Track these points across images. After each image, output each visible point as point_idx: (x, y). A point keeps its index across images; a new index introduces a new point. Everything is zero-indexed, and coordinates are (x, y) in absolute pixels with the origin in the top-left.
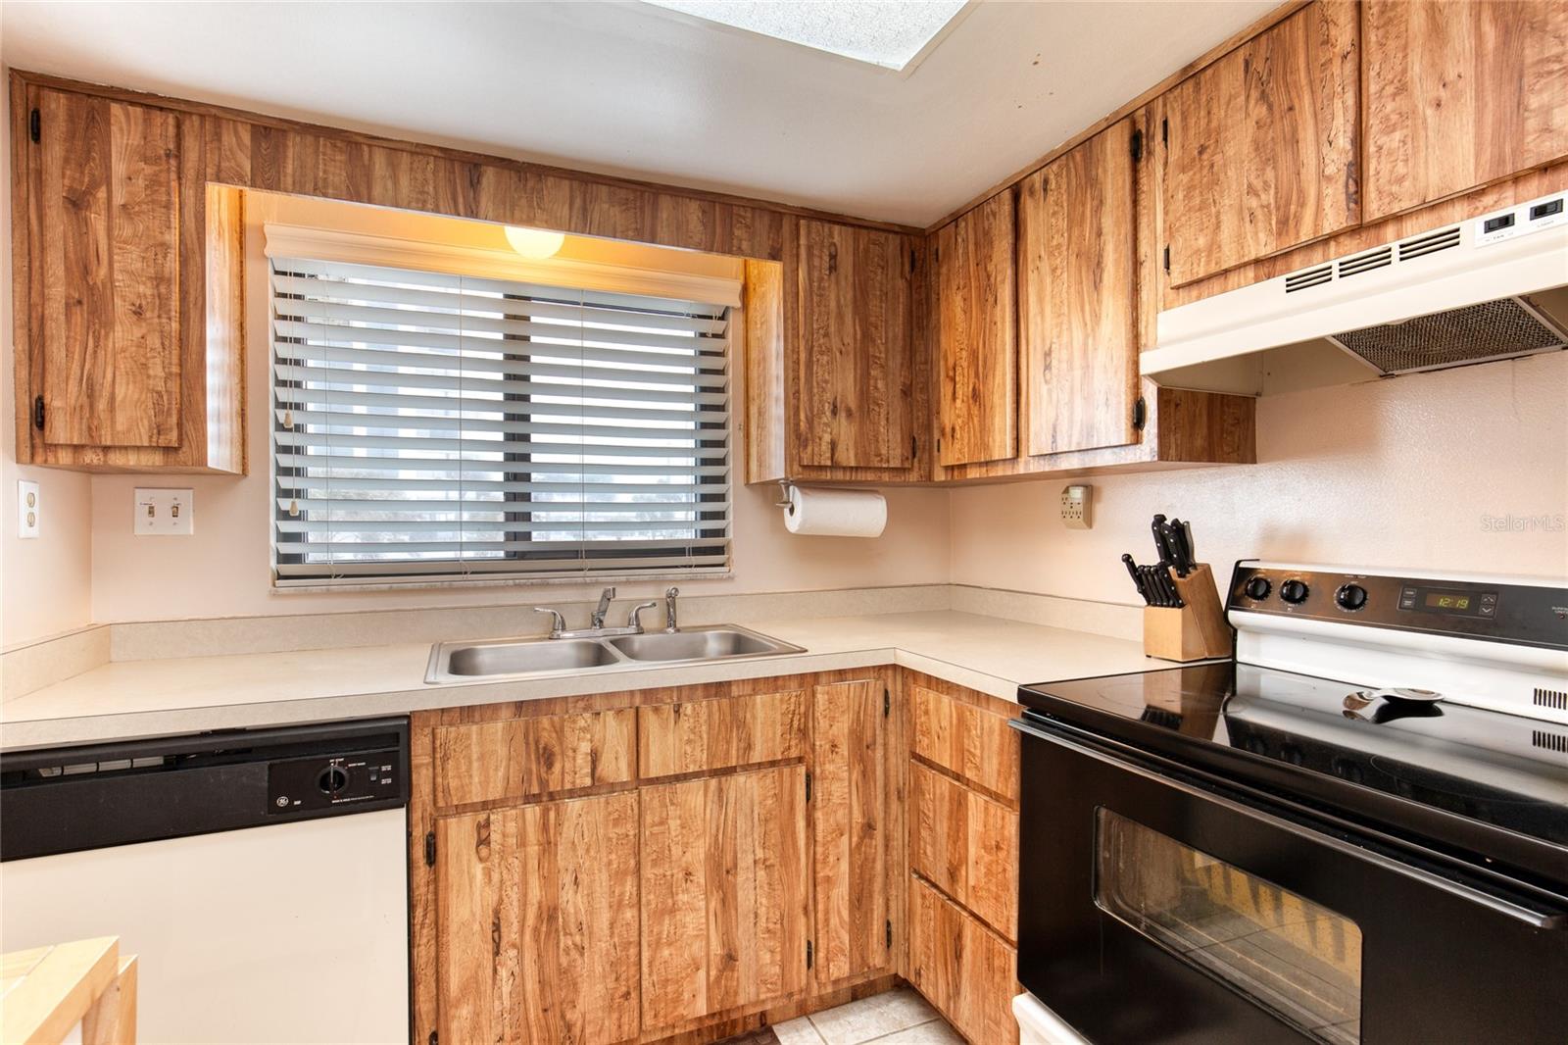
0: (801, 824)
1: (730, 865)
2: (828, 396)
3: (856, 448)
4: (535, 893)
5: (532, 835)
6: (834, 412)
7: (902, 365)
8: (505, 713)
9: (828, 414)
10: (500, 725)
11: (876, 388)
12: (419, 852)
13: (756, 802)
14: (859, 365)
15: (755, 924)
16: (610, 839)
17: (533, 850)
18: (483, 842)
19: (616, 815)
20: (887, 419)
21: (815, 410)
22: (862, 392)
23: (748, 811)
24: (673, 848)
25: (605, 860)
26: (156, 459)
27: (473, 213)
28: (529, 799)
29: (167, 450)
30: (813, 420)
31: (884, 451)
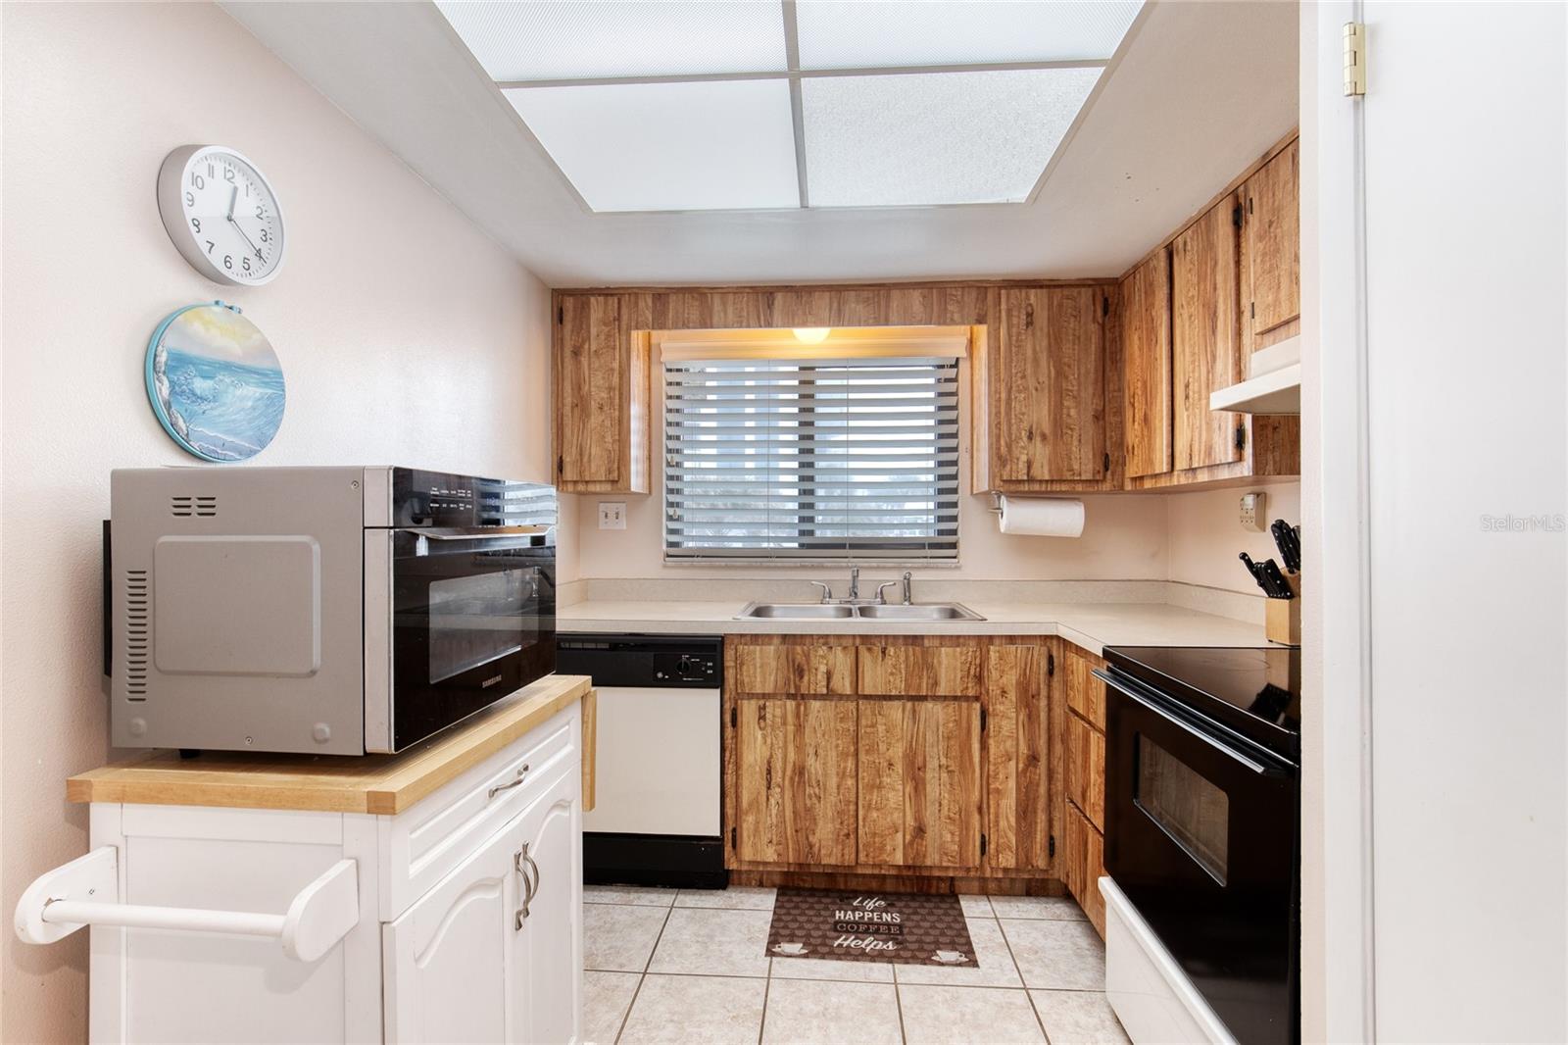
0: (976, 746)
1: (921, 764)
2: (1025, 425)
3: (1050, 464)
4: (792, 756)
5: (790, 719)
6: (1030, 437)
7: (1094, 395)
8: (776, 641)
9: (1025, 439)
10: (772, 648)
11: (1069, 415)
12: (728, 718)
13: (941, 722)
14: (1053, 399)
15: (940, 811)
16: (838, 730)
17: (791, 728)
18: (762, 718)
19: (842, 715)
20: (1080, 441)
21: (1013, 437)
22: (1055, 419)
23: (935, 729)
24: (880, 744)
25: (834, 744)
26: (608, 487)
27: (769, 325)
28: (790, 696)
29: (613, 482)
30: (1011, 445)
31: (1076, 467)
